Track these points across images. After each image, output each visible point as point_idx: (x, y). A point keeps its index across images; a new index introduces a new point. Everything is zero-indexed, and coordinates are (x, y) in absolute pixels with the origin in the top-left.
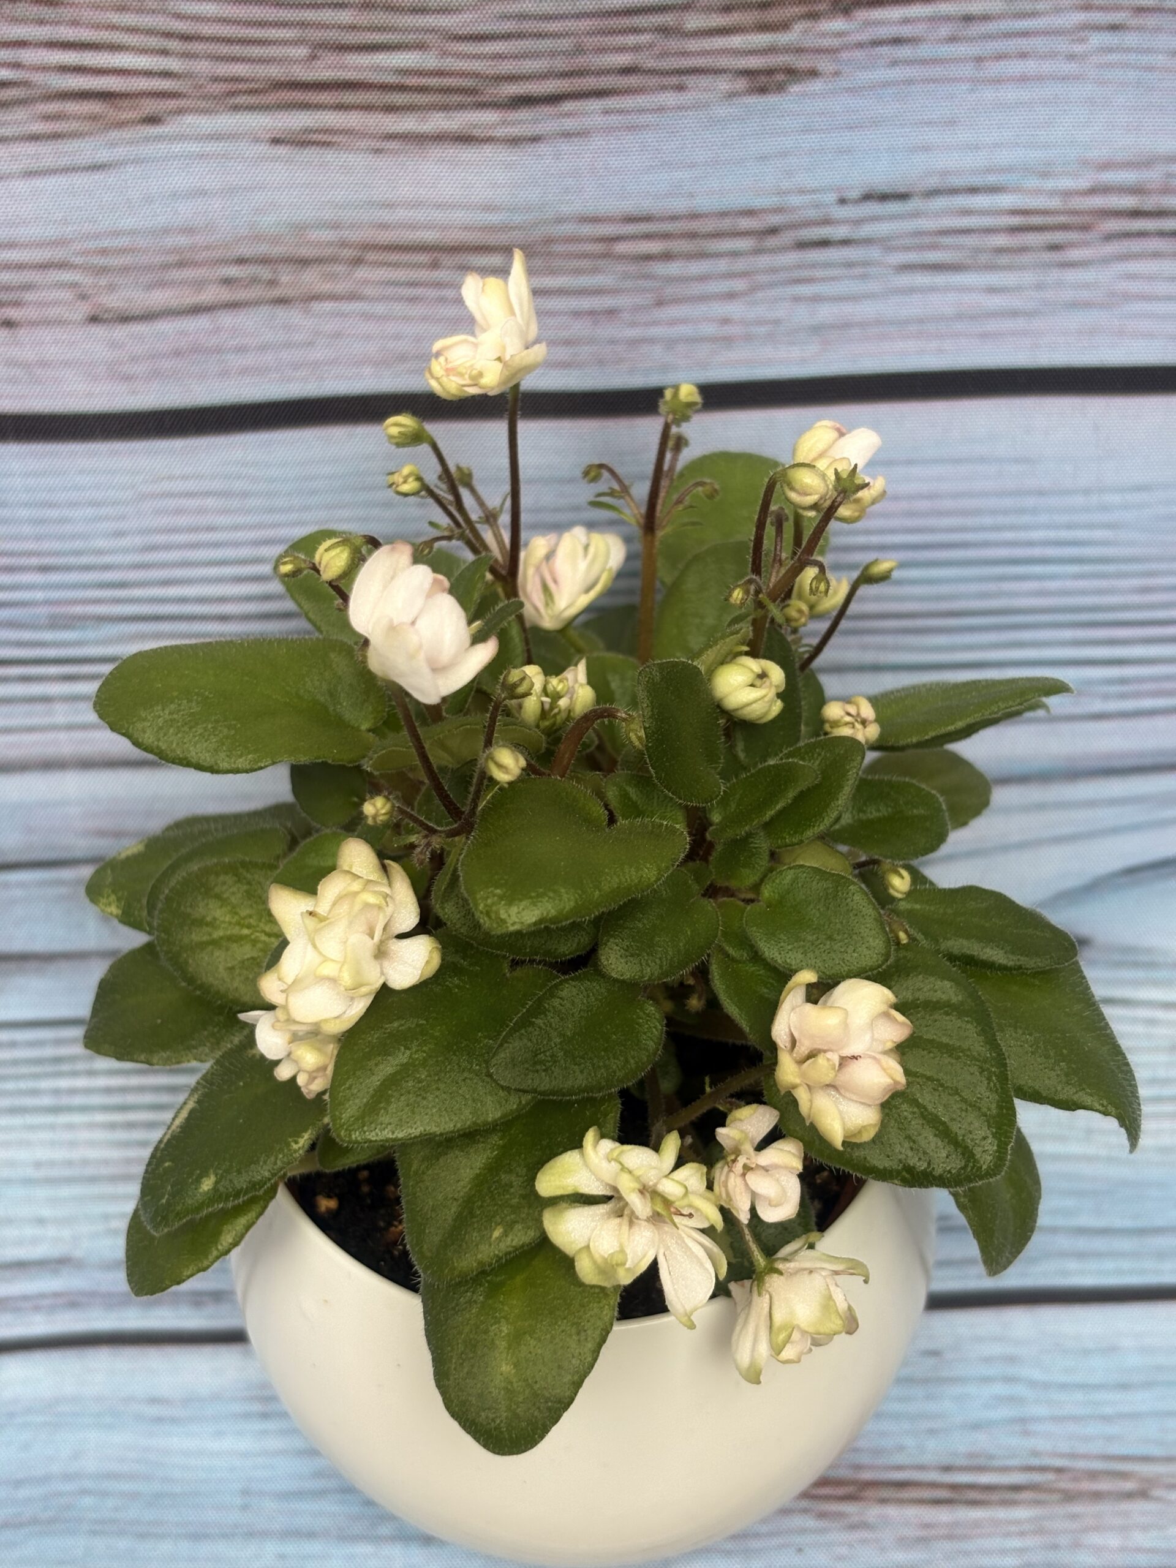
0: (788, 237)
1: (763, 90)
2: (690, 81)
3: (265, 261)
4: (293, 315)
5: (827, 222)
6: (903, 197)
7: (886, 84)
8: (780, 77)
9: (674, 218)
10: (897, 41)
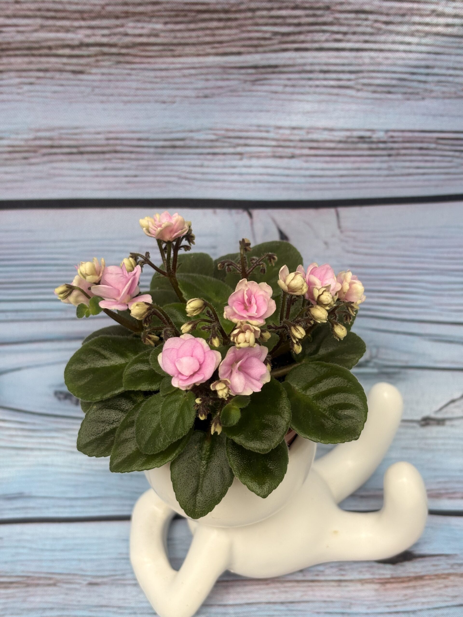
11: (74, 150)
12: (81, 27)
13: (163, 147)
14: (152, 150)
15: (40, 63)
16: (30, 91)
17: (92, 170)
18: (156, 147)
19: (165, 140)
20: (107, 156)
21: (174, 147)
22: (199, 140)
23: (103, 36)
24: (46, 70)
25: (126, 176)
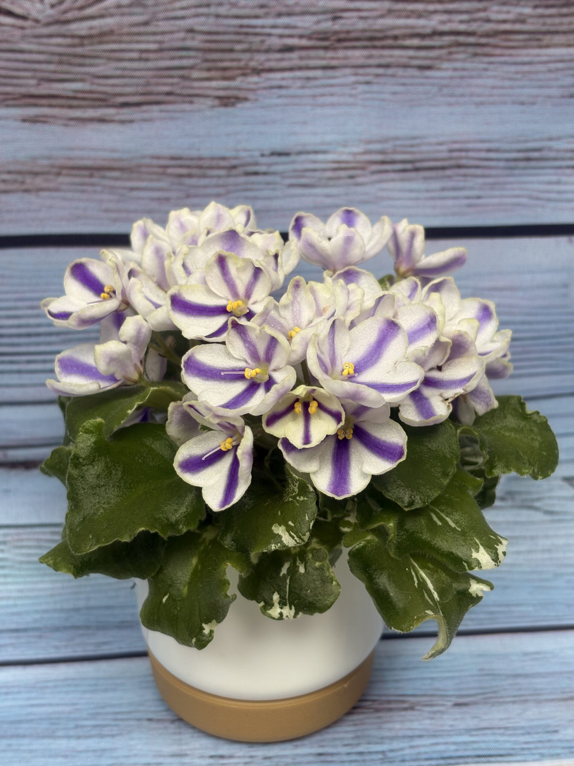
0: (240, 170)
1: (226, 105)
2: (196, 99)
3: (19, 173)
4: (31, 197)
5: (257, 164)
6: (287, 154)
7: (277, 105)
8: (232, 100)
9: (192, 159)
10: (280, 87)
11: (409, 166)
12: (435, 12)
13: (515, 160)
14: (502, 164)
15: (382, 56)
16: (366, 92)
17: (427, 191)
18: (507, 160)
19: (519, 151)
20: (448, 172)
21: (528, 159)
22: (558, 151)
23: (461, 22)
24: (387, 66)
25: (467, 198)
